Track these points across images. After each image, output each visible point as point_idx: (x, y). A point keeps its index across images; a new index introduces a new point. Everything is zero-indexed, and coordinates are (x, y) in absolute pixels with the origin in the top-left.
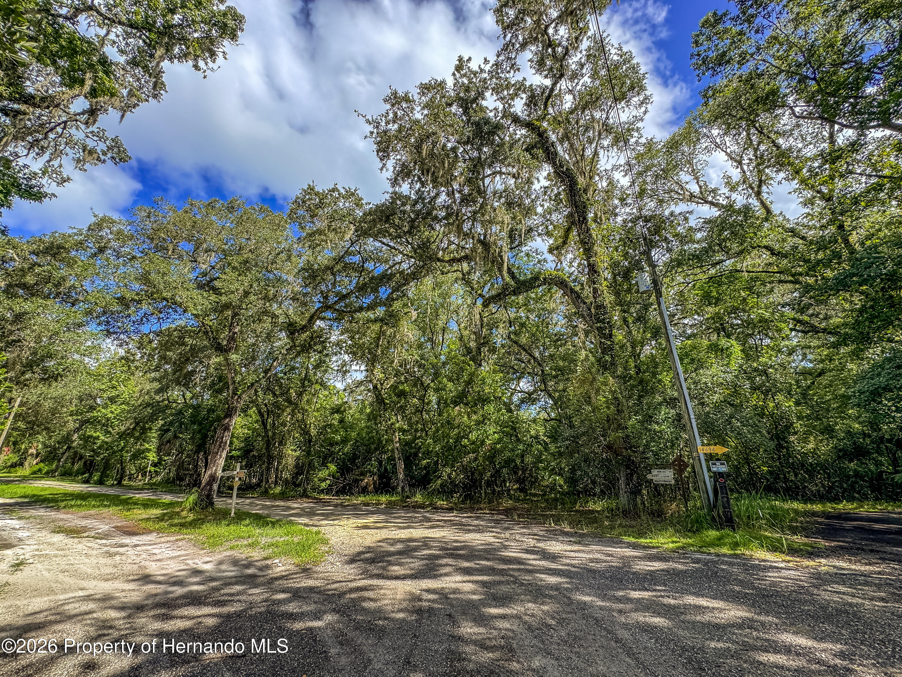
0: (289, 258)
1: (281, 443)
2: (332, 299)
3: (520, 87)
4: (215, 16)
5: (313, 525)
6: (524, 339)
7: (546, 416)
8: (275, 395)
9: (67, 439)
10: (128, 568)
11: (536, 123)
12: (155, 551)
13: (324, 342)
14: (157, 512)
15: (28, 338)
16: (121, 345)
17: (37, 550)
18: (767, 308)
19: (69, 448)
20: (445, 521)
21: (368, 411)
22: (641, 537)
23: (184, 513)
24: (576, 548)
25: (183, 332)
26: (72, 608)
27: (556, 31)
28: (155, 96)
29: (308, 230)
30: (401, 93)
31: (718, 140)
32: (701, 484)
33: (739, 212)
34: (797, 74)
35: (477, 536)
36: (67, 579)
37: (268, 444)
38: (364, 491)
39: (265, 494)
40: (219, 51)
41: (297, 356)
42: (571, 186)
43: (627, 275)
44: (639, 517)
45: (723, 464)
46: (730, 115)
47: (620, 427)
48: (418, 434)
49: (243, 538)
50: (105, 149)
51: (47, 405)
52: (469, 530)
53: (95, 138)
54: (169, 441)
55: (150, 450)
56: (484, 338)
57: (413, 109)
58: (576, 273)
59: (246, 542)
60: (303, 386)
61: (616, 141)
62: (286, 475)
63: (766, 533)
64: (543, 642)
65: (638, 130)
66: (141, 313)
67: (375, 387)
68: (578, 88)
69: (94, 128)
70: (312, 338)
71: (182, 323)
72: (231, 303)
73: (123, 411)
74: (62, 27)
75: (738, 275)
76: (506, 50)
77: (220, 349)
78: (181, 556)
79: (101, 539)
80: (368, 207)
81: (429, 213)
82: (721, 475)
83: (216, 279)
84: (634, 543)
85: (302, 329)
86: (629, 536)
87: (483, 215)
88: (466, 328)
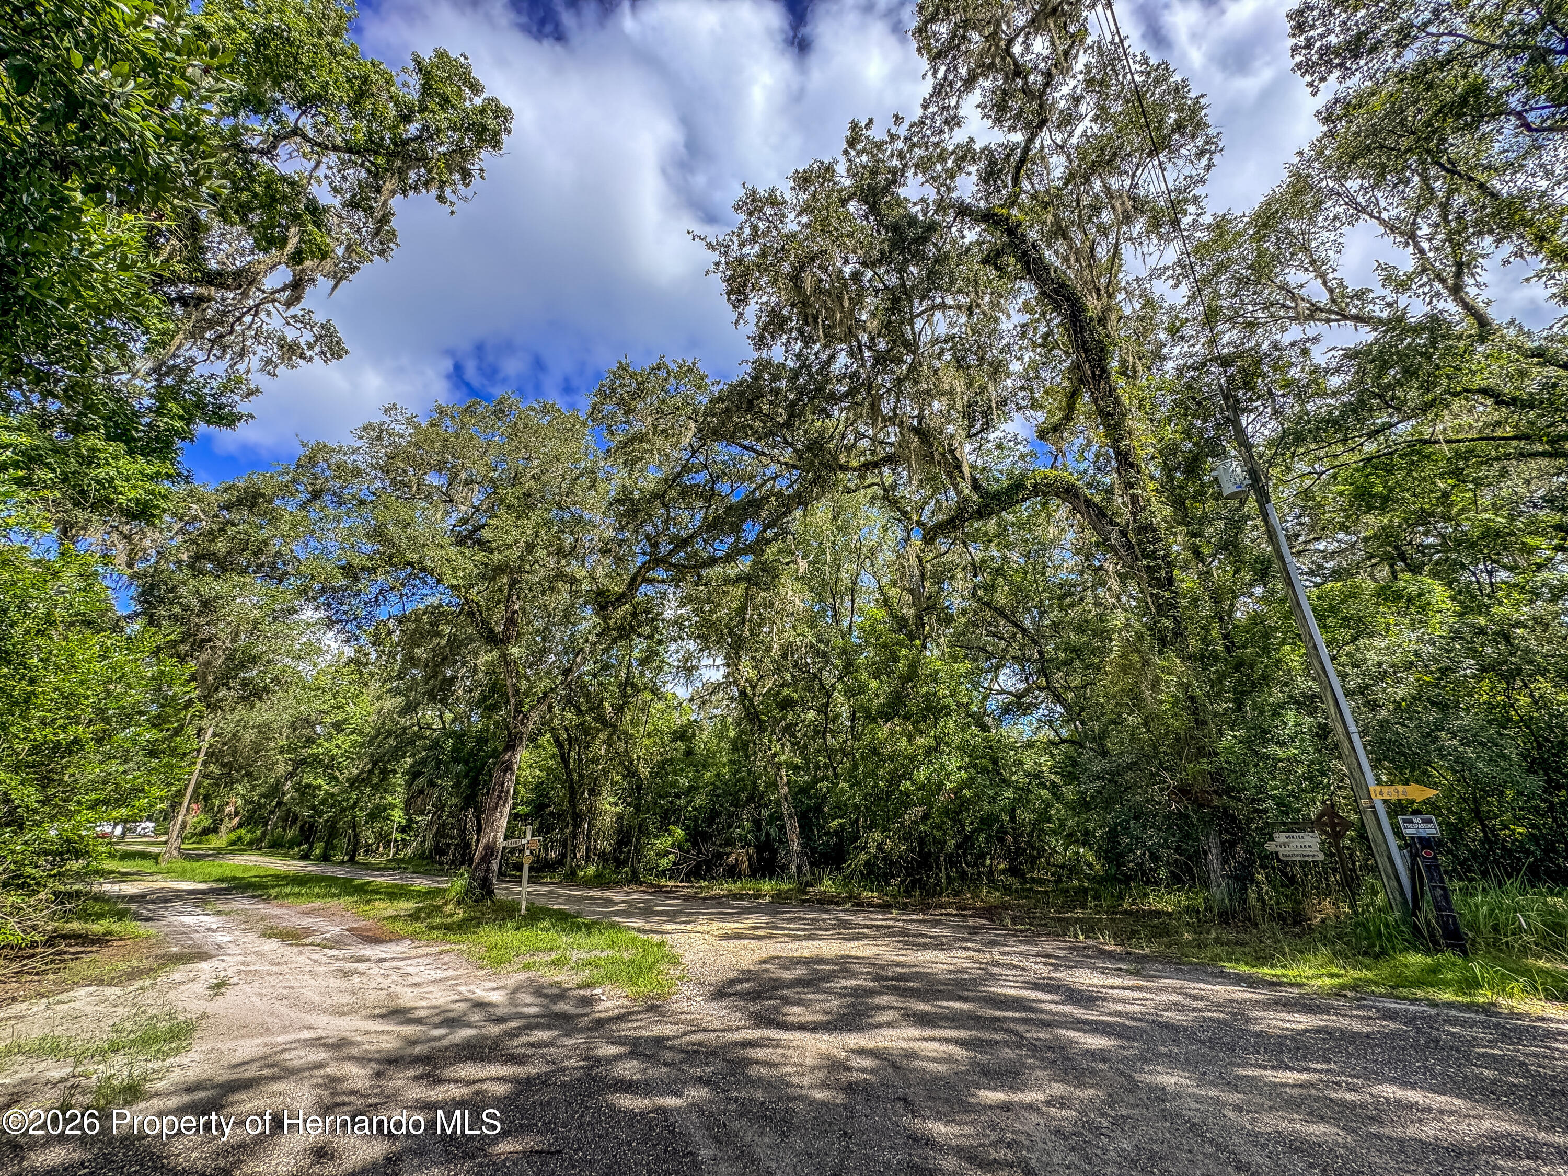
0: (593, 486)
1: (592, 792)
2: (665, 548)
3: (965, 154)
4: (468, 116)
5: (652, 931)
6: (1000, 599)
7: (1052, 735)
8: (579, 711)
9: (275, 791)
10: (372, 996)
11: (1000, 211)
12: (411, 970)
13: (653, 620)
14: (407, 906)
15: (222, 635)
16: (347, 641)
17: (243, 963)
18: (1496, 508)
19: (280, 804)
20: (878, 927)
21: (732, 734)
22: (1264, 965)
23: (449, 909)
24: (1132, 982)
25: (437, 614)
26: (296, 1058)
27: (1027, 47)
28: (382, 253)
29: (621, 437)
30: (762, 192)
31: (1360, 199)
32: (1382, 862)
33: (1417, 330)
34: (1524, 48)
35: (941, 956)
36: (285, 1011)
37: (573, 792)
38: (733, 873)
39: (571, 878)
40: (474, 168)
41: (611, 647)
42: (1073, 315)
43: (1193, 467)
44: (1256, 925)
45: (1430, 821)
46: (1382, 147)
47: (1201, 752)
48: (820, 773)
49: (542, 950)
50: (312, 340)
51: (249, 737)
52: (924, 944)
53: (299, 325)
54: (421, 792)
55: (394, 806)
56: (929, 598)
57: (784, 215)
58: (1091, 472)
59: (547, 959)
60: (624, 695)
61: (1155, 225)
62: (603, 845)
63: (1540, 963)
64: (1089, 1160)
65: (1196, 200)
66: (375, 589)
67: (743, 693)
68: (1074, 140)
69: (296, 310)
70: (634, 615)
71: (434, 600)
72: (507, 565)
73: (354, 744)
74: (255, 166)
75: (1428, 449)
76: (940, 93)
77: (493, 639)
78: (448, 979)
79: (331, 948)
80: (716, 389)
81: (820, 389)
82: (1426, 842)
83: (483, 527)
84: (1250, 976)
85: (618, 600)
86: (1237, 961)
87: (916, 383)
88: (894, 584)
